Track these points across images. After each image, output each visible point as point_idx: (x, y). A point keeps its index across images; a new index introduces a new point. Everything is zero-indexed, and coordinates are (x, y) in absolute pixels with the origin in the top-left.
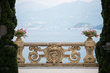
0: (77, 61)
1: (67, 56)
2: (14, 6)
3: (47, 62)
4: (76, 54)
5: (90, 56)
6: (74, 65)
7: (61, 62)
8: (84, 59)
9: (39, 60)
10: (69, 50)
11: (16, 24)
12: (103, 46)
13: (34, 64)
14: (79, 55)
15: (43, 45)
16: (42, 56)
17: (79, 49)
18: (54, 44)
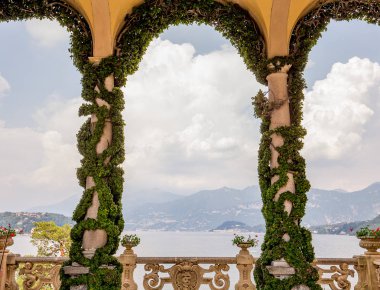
0: (223, 289)
1: (208, 281)
4: (223, 277)
5: (245, 282)
8: (237, 287)
9: (161, 287)
10: (210, 270)
11: (121, 228)
12: (268, 267)
14: (227, 279)
15: (167, 261)
16: (166, 280)
17: (226, 268)
18: (185, 260)
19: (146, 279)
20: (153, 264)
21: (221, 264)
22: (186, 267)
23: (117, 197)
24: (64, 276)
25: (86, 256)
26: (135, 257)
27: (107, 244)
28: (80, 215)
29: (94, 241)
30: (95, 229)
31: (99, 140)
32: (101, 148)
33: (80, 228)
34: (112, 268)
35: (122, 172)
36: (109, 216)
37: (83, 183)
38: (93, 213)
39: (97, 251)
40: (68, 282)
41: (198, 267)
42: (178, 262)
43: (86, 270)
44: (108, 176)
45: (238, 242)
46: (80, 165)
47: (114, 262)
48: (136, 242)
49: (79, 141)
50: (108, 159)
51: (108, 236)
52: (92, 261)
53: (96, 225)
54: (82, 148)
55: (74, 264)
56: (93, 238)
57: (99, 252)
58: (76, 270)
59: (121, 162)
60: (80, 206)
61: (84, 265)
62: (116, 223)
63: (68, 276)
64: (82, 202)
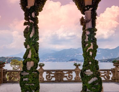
0: (71, 79)
1: (66, 77)
2: (38, 51)
3: (56, 80)
4: (71, 75)
5: (78, 77)
6: (70, 81)
7: (63, 80)
8: (75, 78)
9: (51, 79)
10: (67, 73)
11: (39, 61)
12: (84, 72)
13: (49, 81)
14: (72, 76)
15: (53, 71)
16: (53, 77)
17: (72, 73)
18: (59, 71)
19: (47, 76)
20: (49, 72)
21: (70, 71)
22: (59, 72)
23: (37, 51)
24: (21, 76)
25: (28, 69)
26: (43, 70)
27: (34, 66)
28: (25, 57)
29: (30, 65)
30: (30, 61)
31: (30, 33)
32: (31, 36)
33: (25, 61)
34: (36, 73)
35: (38, 43)
36: (35, 57)
37: (26, 47)
38: (29, 56)
39: (31, 68)
40: (22, 77)
41: (63, 73)
42: (56, 71)
43: (28, 74)
44: (34, 45)
45: (75, 65)
46: (25, 41)
48: (43, 65)
49: (24, 34)
50: (34, 39)
51: (34, 63)
52: (30, 71)
53: (30, 60)
54: (25, 36)
55: (24, 72)
56: (30, 64)
57: (32, 68)
58: (25, 74)
59: (38, 40)
60: (25, 54)
61: (27, 72)
62: (37, 59)
63: (22, 76)
64: (26, 53)
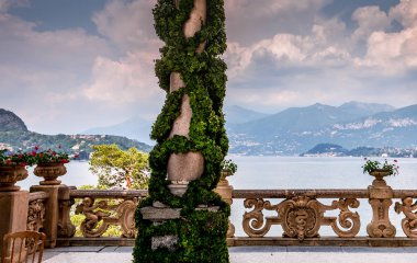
0: (351, 232)
1: (331, 221)
2: (221, 105)
3: (285, 236)
4: (350, 215)
5: (382, 222)
6: (345, 242)
7: (317, 236)
8: (370, 229)
9: (267, 229)
10: (334, 207)
11: (225, 150)
13: (258, 242)
14: (356, 218)
15: (274, 195)
16: (272, 221)
17: (356, 205)
18: (300, 194)
19: (246, 218)
20: (255, 198)
21: (348, 198)
22: (301, 202)
23: (217, 104)
24: (142, 222)
25: (175, 192)
26: (230, 189)
27: (205, 174)
28: (162, 131)
29: (184, 171)
30: (186, 152)
31: (187, 18)
32: (191, 29)
33: (163, 150)
34: (214, 210)
35: (224, 66)
36: (208, 132)
37: (165, 83)
38: (182, 127)
39: (190, 185)
40: (148, 231)
41: (318, 204)
42: (289, 196)
43: (175, 214)
44: (203, 73)
45: (371, 169)
47: (217, 201)
49: (157, 20)
50: (202, 46)
51: (206, 162)
52: (184, 200)
53: (186, 146)
54: (161, 31)
55: (157, 204)
56: (184, 165)
57: (194, 185)
58: (159, 213)
59: (222, 51)
60: (161, 118)
61: (173, 207)
62: (218, 143)
63: (149, 222)
64: (165, 110)
